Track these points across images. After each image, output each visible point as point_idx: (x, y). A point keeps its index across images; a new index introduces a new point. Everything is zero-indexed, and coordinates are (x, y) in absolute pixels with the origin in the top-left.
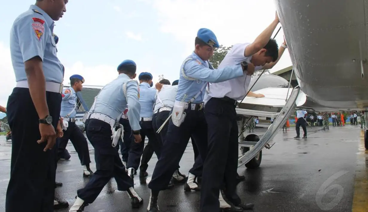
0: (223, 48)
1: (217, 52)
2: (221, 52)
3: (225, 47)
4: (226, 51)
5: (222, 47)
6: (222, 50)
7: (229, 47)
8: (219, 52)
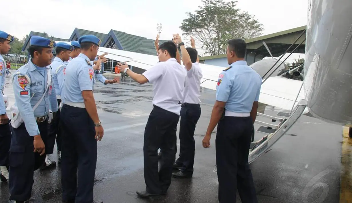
0: (222, 3)
1: (216, 6)
2: (220, 6)
3: (225, 2)
4: (225, 6)
5: (222, 1)
6: (222, 5)
7: (228, 2)
8: (218, 6)
